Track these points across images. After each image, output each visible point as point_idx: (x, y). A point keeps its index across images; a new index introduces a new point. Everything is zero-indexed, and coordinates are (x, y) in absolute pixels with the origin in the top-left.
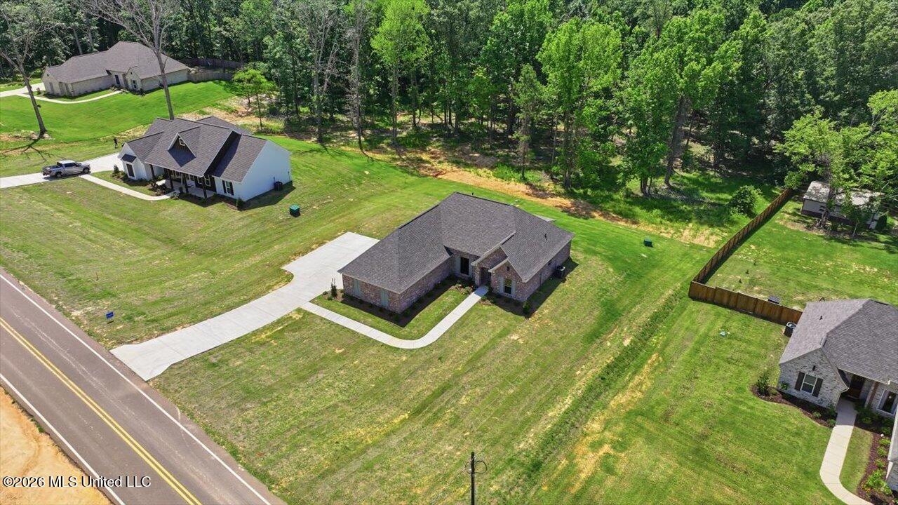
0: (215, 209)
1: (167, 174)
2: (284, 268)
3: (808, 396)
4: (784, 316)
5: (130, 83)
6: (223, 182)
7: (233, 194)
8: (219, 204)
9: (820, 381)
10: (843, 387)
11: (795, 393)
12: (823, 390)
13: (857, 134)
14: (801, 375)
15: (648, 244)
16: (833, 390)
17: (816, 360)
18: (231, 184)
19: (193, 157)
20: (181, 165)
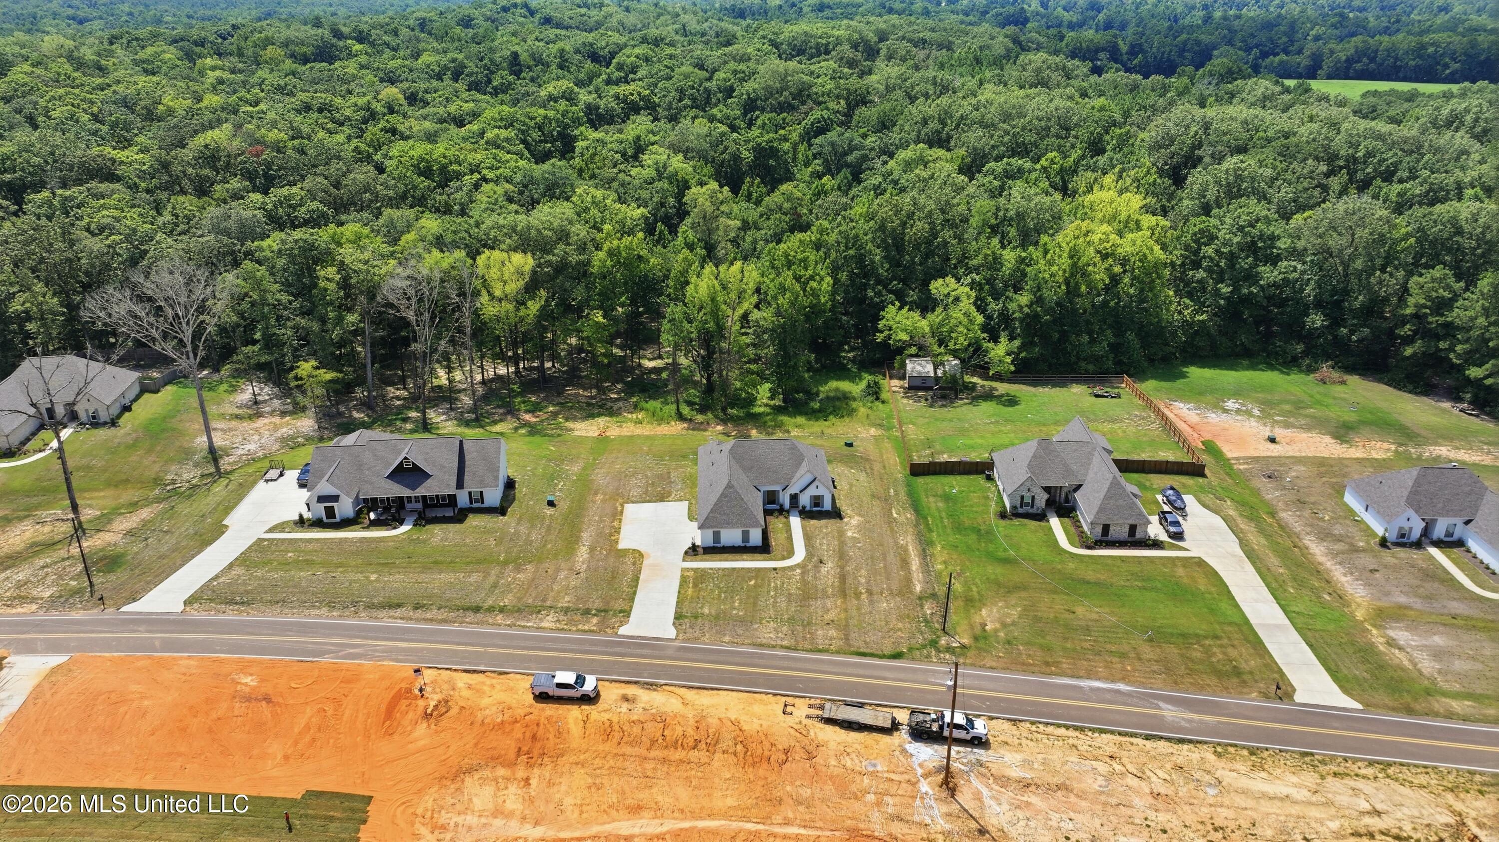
0: (474, 521)
1: (371, 504)
2: (621, 546)
3: (1028, 509)
4: (980, 468)
5: (83, 417)
6: (470, 493)
7: (483, 502)
8: (471, 516)
9: (1033, 497)
10: (1046, 496)
11: (1020, 511)
12: (1036, 502)
13: (936, 317)
14: (1022, 497)
15: (850, 445)
16: (1042, 499)
17: (1028, 484)
18: (481, 493)
19: (429, 476)
20: (413, 488)
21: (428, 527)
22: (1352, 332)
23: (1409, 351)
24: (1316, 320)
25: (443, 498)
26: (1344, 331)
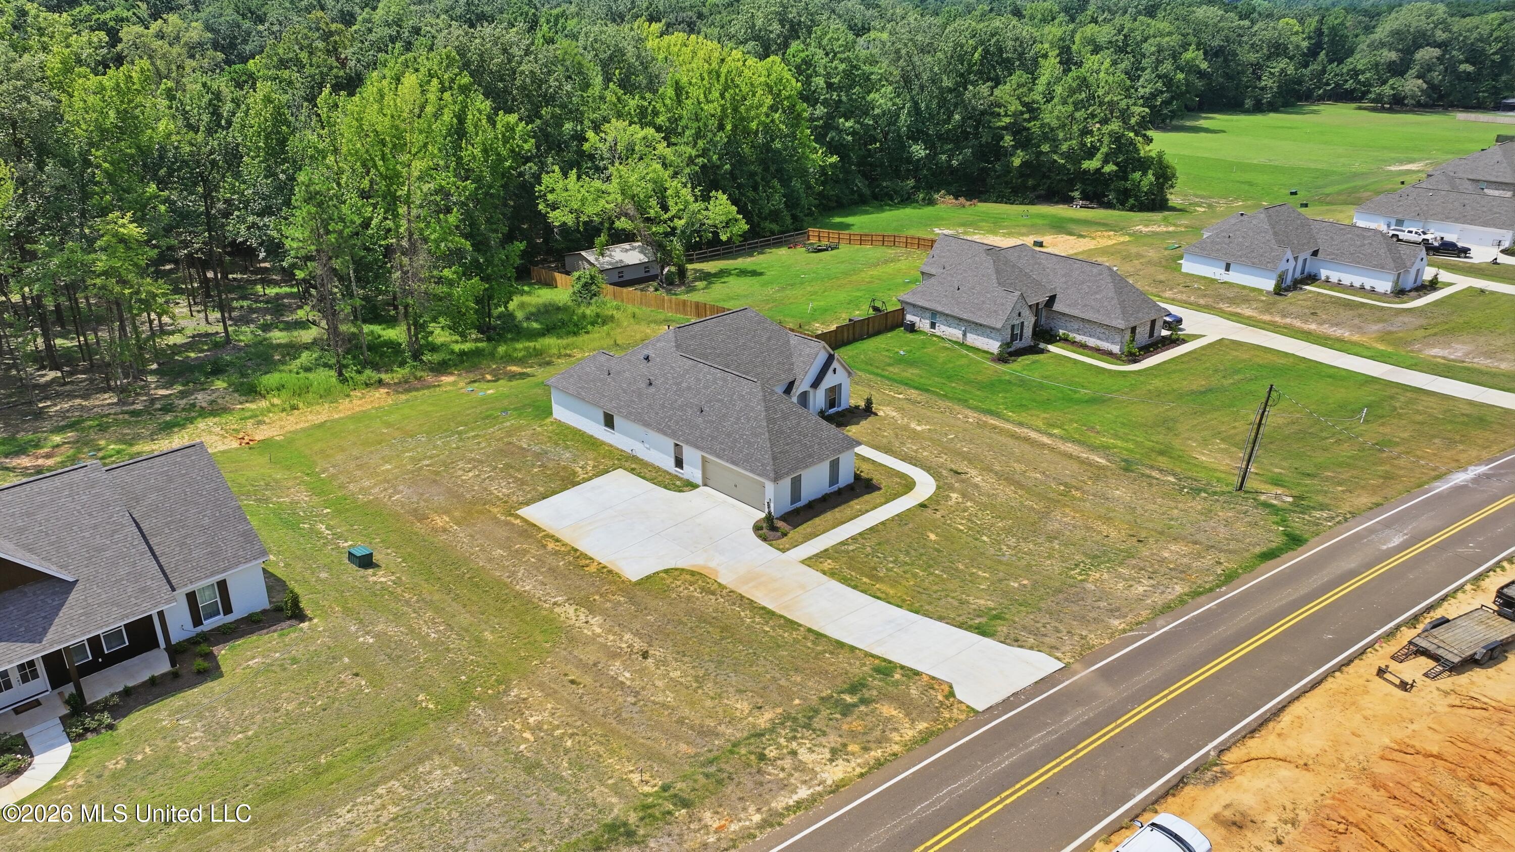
0: (246, 659)
2: (630, 574)
3: (1020, 342)
6: (189, 596)
8: (222, 651)
9: (1022, 324)
10: (1031, 319)
11: (1013, 347)
12: (1025, 330)
14: (1012, 328)
16: (1029, 324)
17: (1020, 306)
18: (222, 586)
19: (68, 586)
20: (36, 636)
21: (124, 725)
22: (950, 158)
23: (1017, 162)
24: (919, 150)
25: (114, 636)
26: (944, 157)
